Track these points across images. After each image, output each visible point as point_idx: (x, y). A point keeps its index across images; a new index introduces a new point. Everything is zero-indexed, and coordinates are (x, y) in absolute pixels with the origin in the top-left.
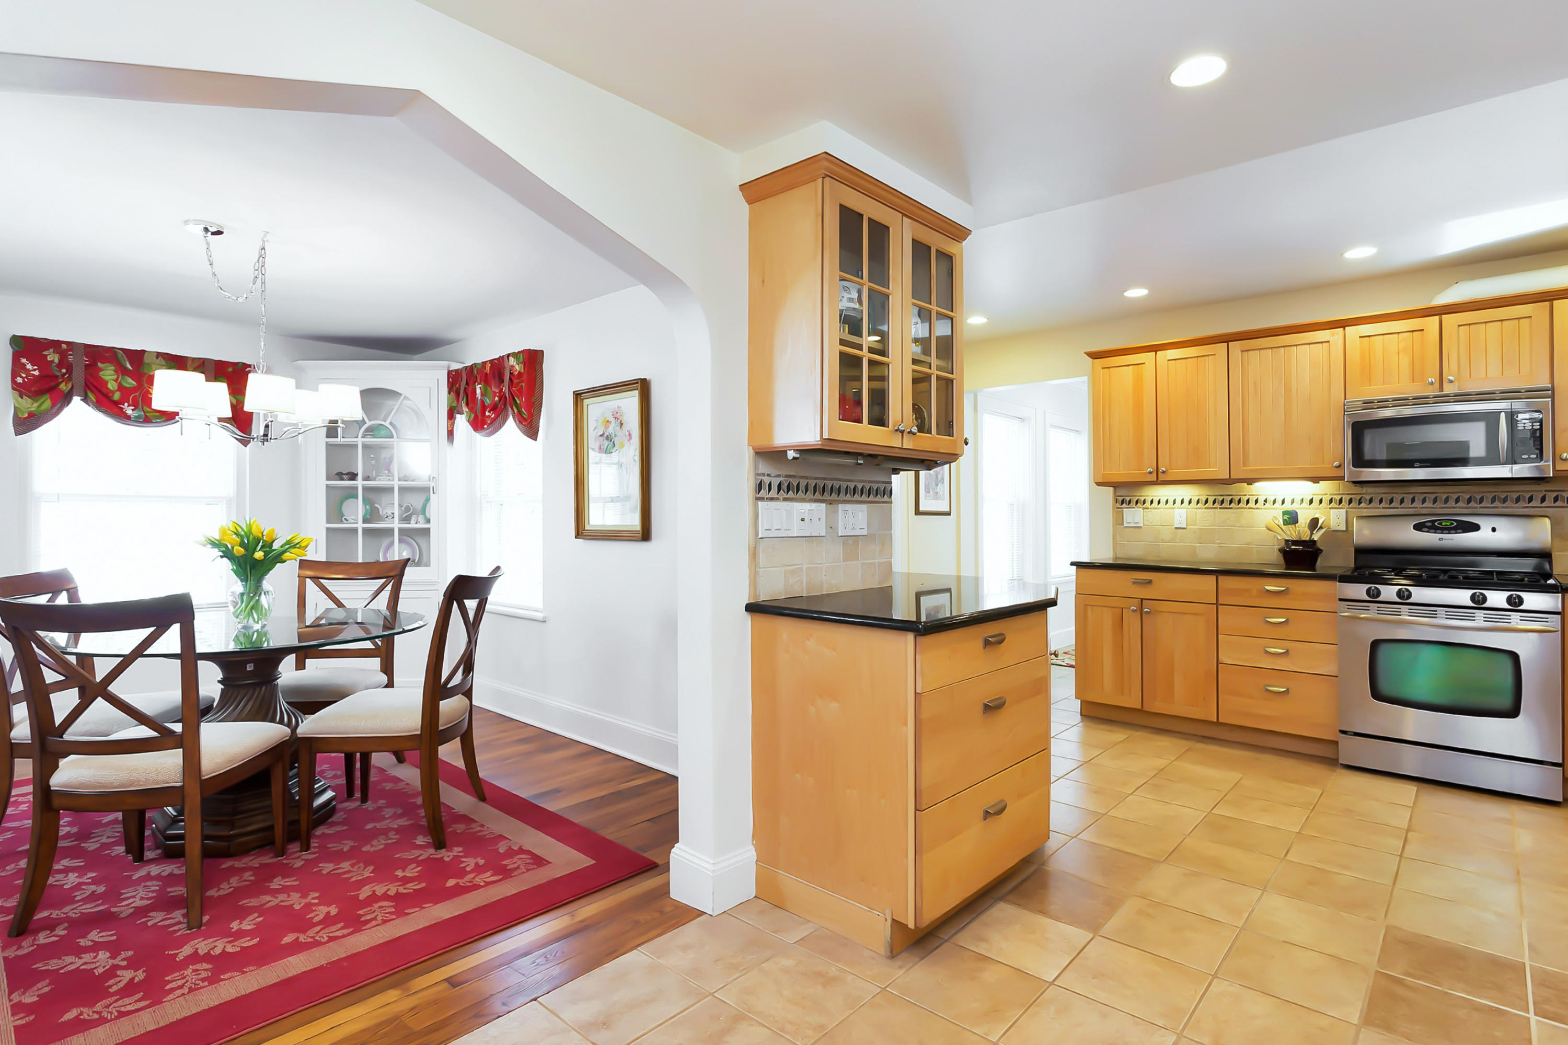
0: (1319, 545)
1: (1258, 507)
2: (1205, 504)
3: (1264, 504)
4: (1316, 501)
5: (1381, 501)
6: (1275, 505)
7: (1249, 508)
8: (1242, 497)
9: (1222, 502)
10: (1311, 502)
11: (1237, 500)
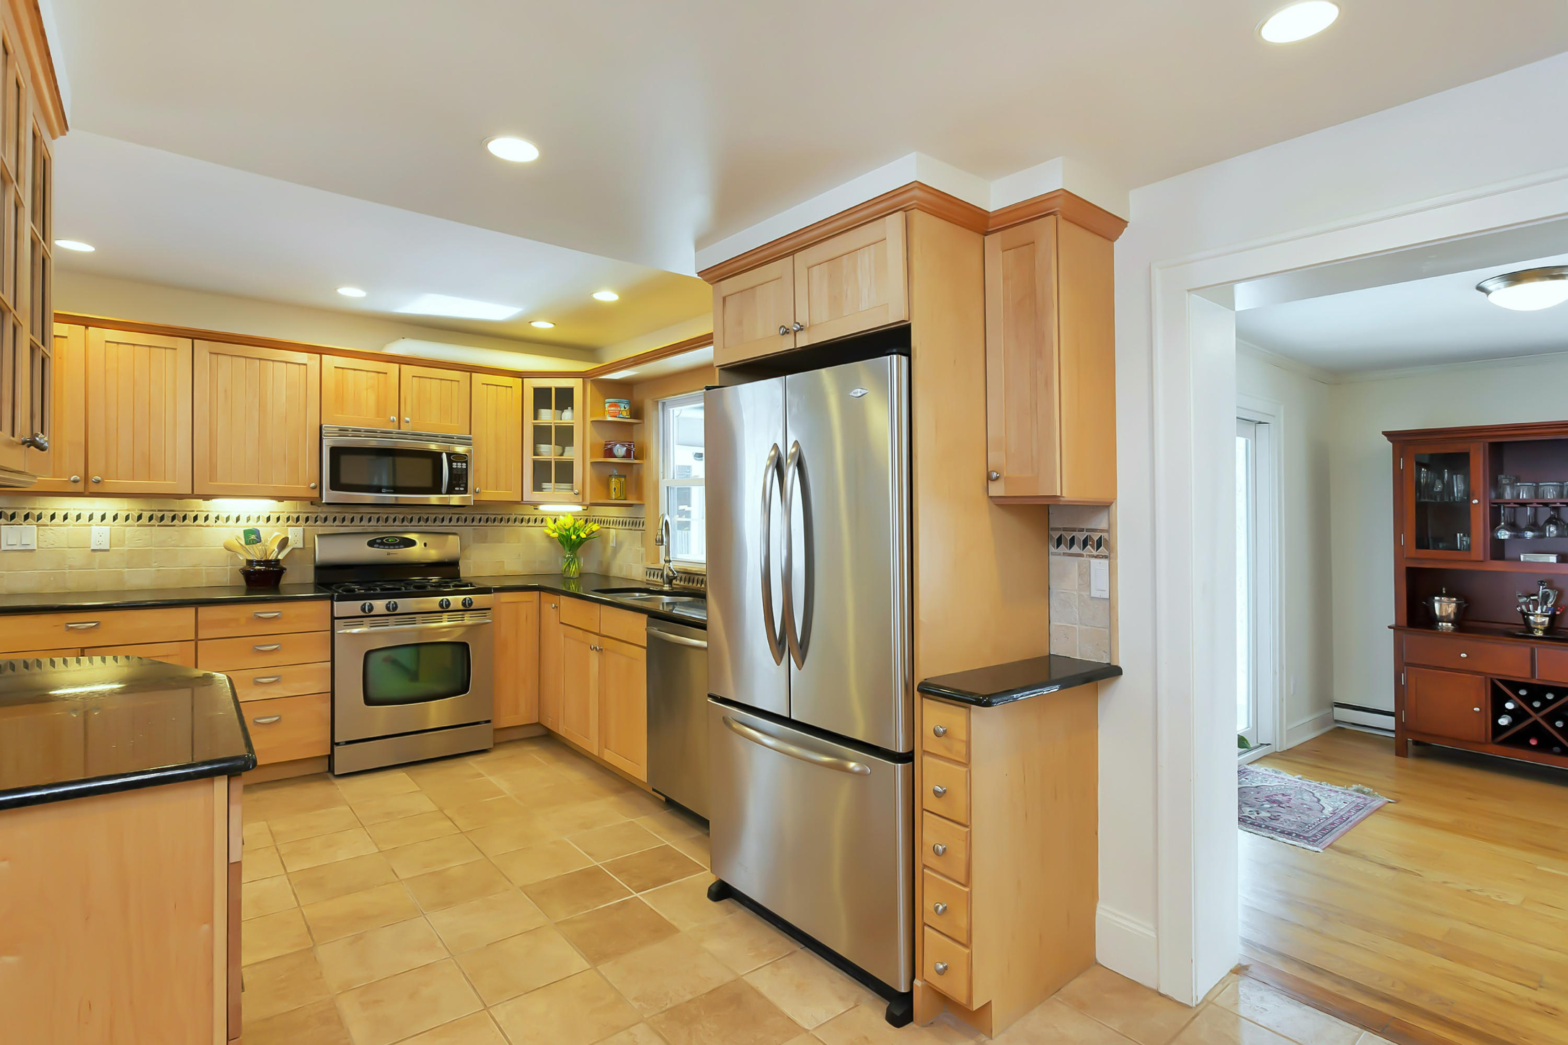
0: (283, 565)
1: (208, 524)
2: (138, 520)
3: (216, 522)
4: (273, 519)
5: (335, 520)
6: (228, 522)
7: (197, 526)
8: (188, 513)
9: (162, 518)
10: (268, 519)
11: (182, 516)
